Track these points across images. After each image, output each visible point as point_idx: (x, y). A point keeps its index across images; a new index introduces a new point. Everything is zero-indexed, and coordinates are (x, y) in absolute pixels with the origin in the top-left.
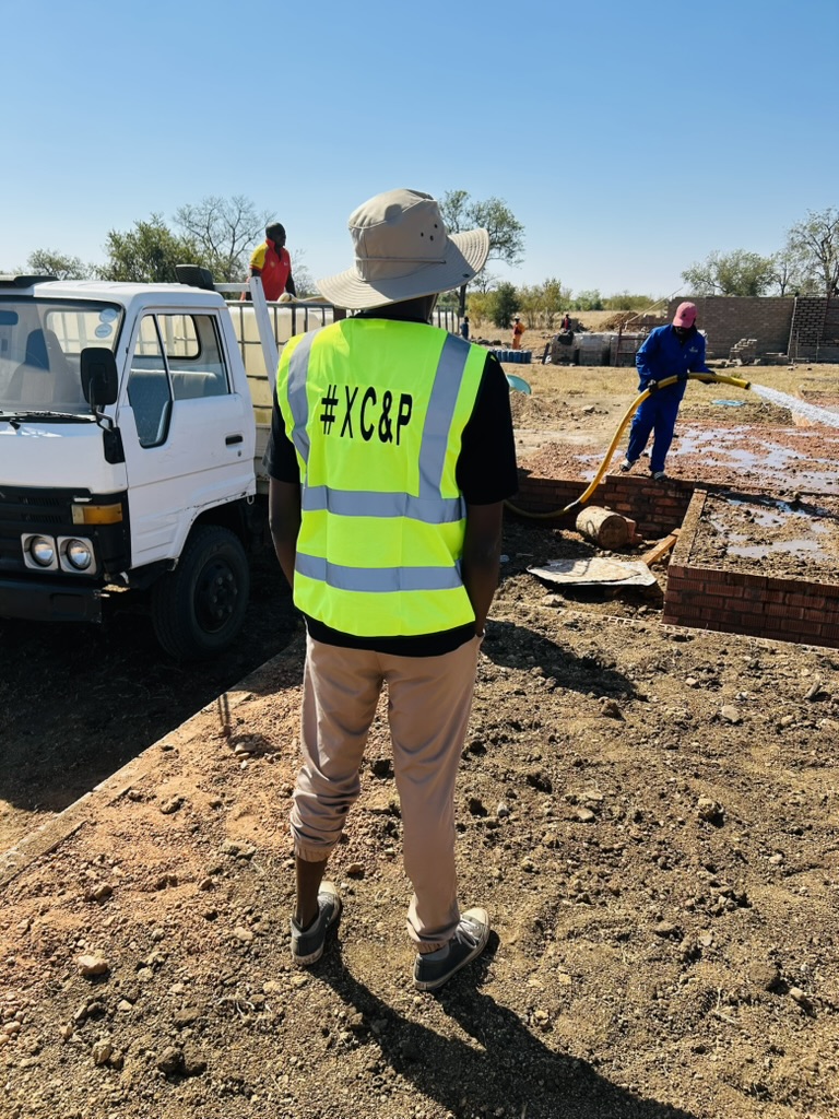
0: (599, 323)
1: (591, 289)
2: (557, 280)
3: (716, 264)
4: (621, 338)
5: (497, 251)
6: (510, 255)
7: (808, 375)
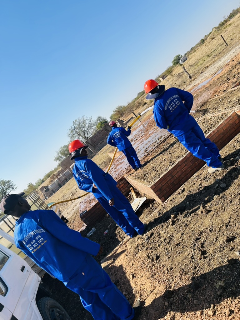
0: (48, 183)
1: (38, 180)
2: (30, 183)
3: (59, 153)
4: (59, 179)
5: (9, 190)
6: (13, 188)
7: (102, 153)
